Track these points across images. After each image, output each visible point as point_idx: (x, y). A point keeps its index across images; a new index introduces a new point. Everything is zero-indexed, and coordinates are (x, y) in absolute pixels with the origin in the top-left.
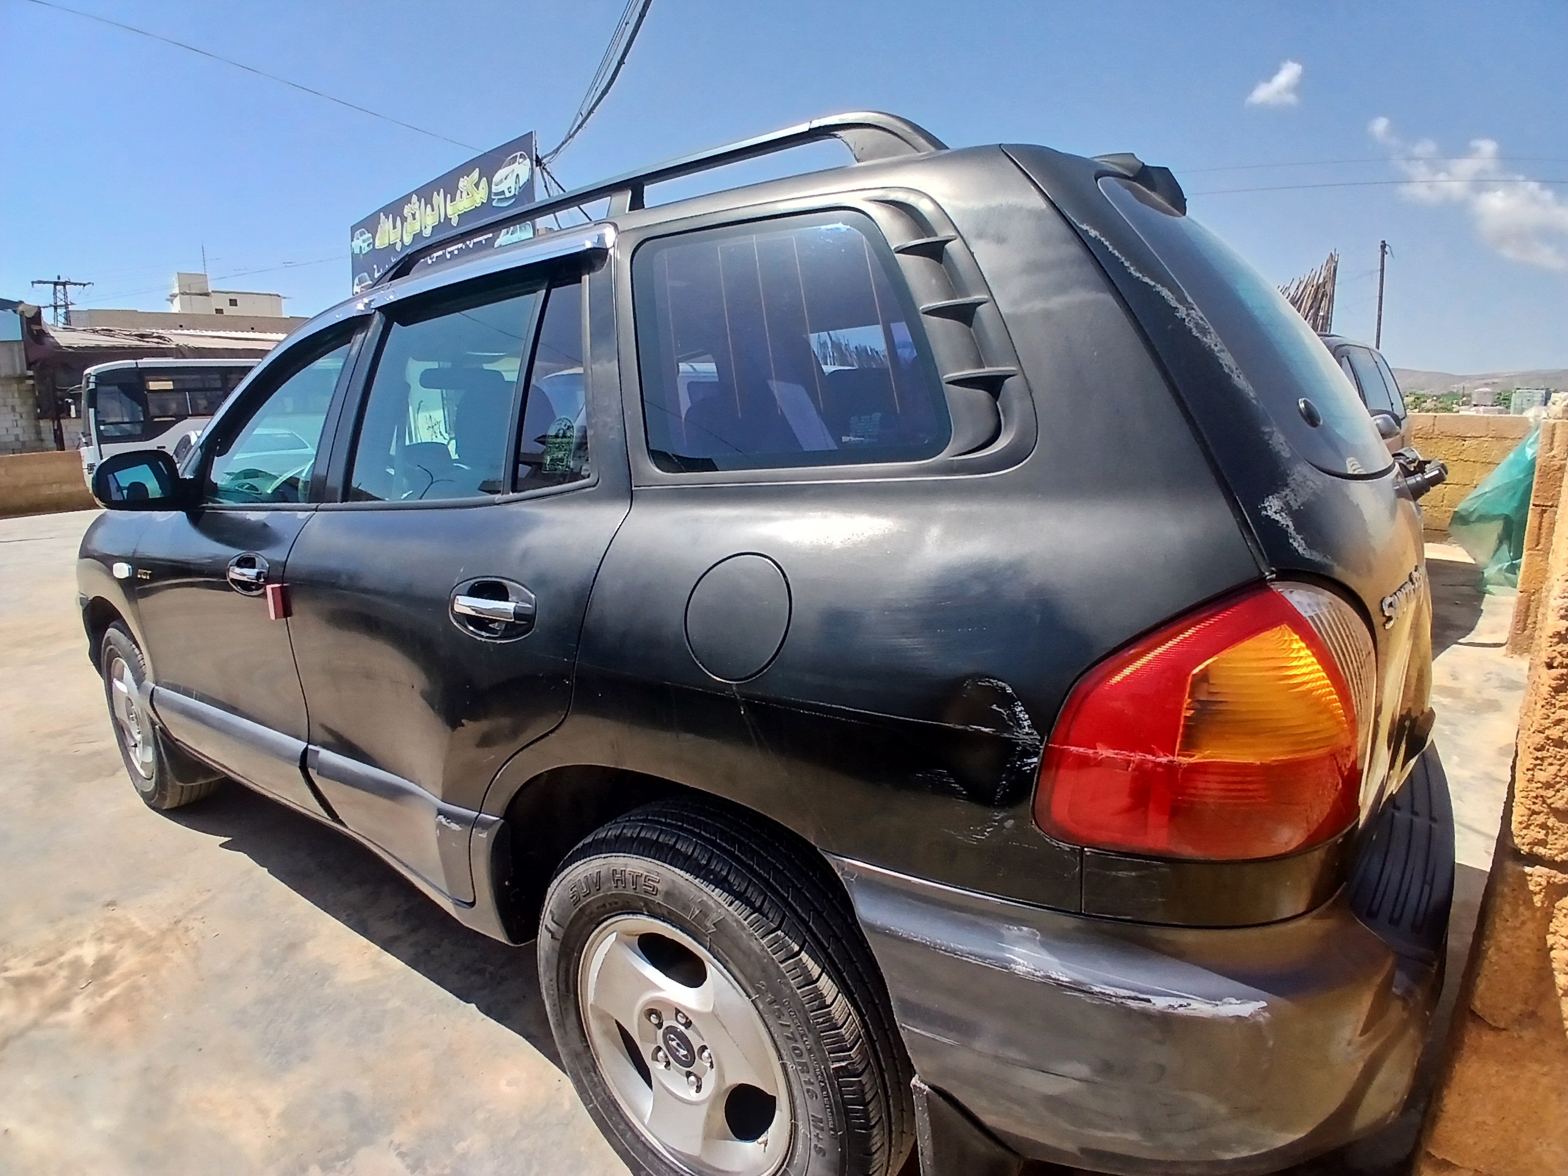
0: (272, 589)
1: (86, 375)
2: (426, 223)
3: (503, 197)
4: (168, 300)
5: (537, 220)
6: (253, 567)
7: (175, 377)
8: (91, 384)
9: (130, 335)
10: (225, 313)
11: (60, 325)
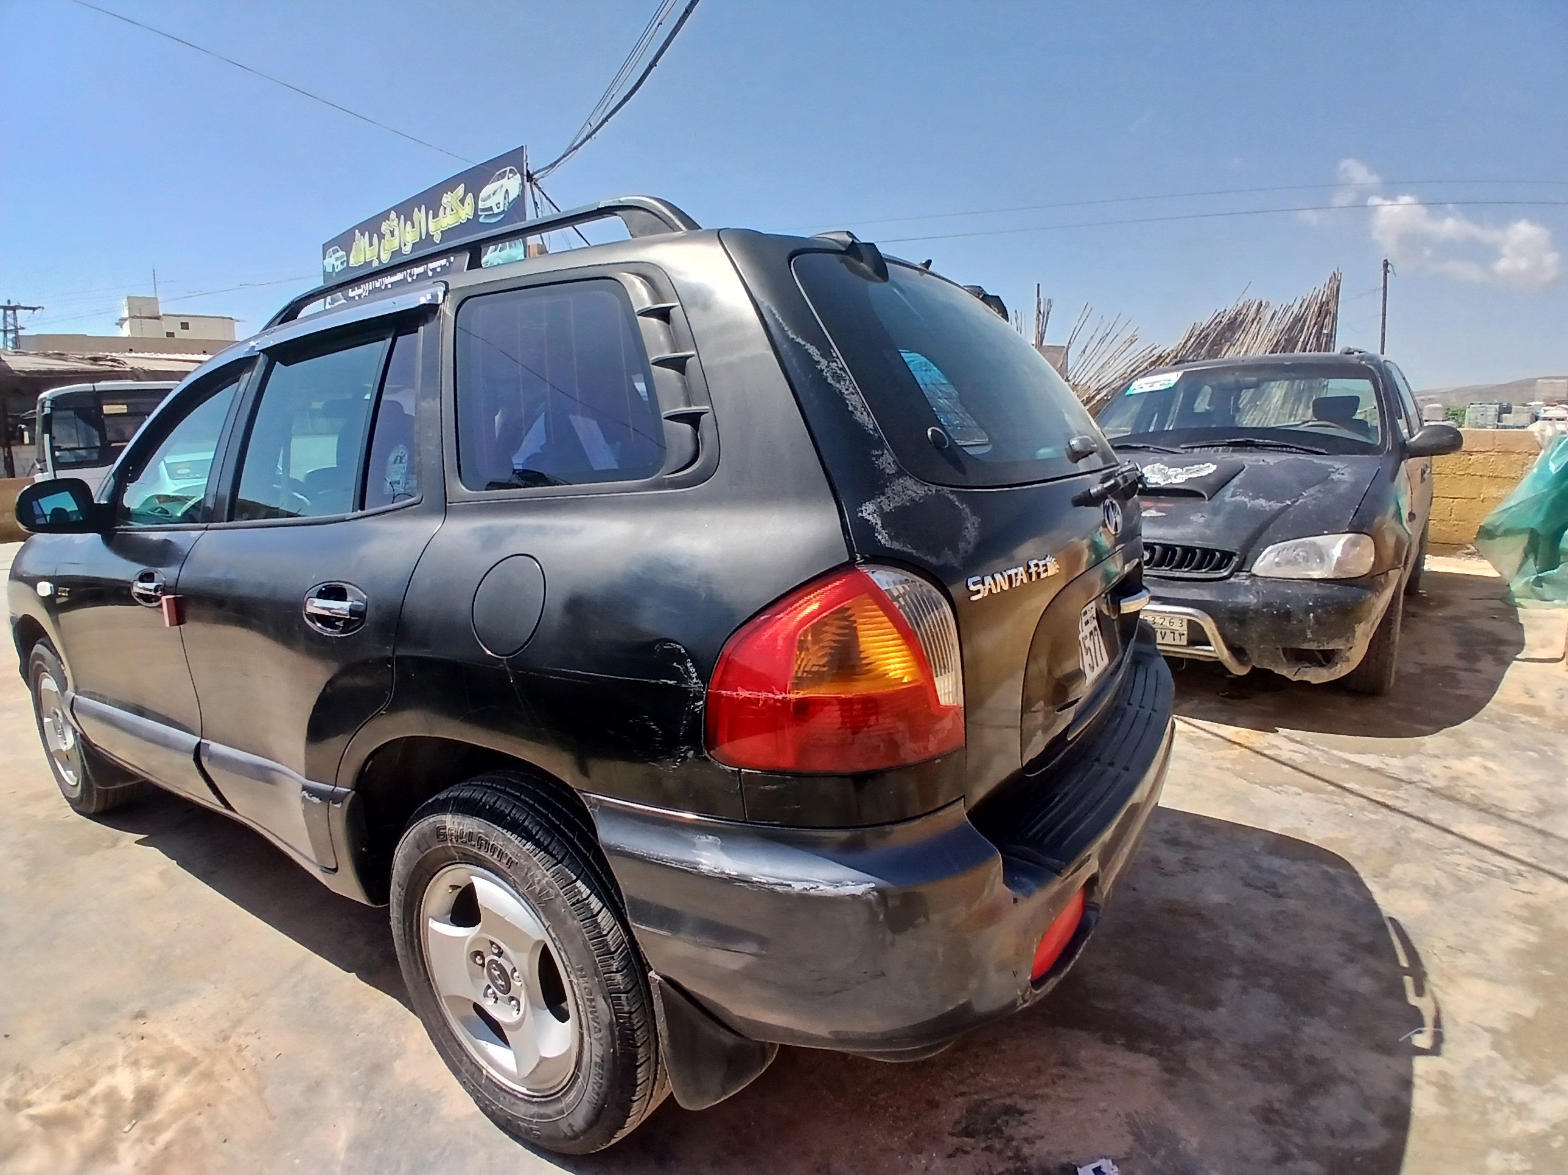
0: (167, 599)
1: (41, 400)
2: (405, 240)
3: (491, 212)
4: (117, 324)
5: (529, 238)
6: (152, 581)
7: (129, 401)
8: (46, 409)
9: (83, 359)
10: (176, 337)
11: (9, 349)
